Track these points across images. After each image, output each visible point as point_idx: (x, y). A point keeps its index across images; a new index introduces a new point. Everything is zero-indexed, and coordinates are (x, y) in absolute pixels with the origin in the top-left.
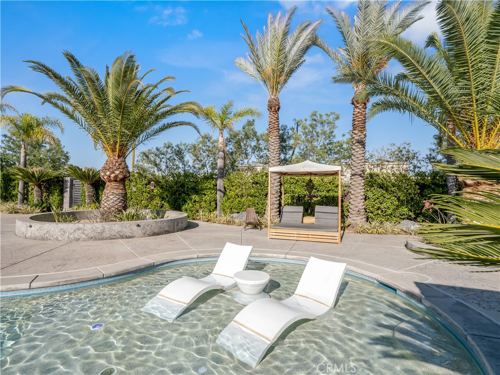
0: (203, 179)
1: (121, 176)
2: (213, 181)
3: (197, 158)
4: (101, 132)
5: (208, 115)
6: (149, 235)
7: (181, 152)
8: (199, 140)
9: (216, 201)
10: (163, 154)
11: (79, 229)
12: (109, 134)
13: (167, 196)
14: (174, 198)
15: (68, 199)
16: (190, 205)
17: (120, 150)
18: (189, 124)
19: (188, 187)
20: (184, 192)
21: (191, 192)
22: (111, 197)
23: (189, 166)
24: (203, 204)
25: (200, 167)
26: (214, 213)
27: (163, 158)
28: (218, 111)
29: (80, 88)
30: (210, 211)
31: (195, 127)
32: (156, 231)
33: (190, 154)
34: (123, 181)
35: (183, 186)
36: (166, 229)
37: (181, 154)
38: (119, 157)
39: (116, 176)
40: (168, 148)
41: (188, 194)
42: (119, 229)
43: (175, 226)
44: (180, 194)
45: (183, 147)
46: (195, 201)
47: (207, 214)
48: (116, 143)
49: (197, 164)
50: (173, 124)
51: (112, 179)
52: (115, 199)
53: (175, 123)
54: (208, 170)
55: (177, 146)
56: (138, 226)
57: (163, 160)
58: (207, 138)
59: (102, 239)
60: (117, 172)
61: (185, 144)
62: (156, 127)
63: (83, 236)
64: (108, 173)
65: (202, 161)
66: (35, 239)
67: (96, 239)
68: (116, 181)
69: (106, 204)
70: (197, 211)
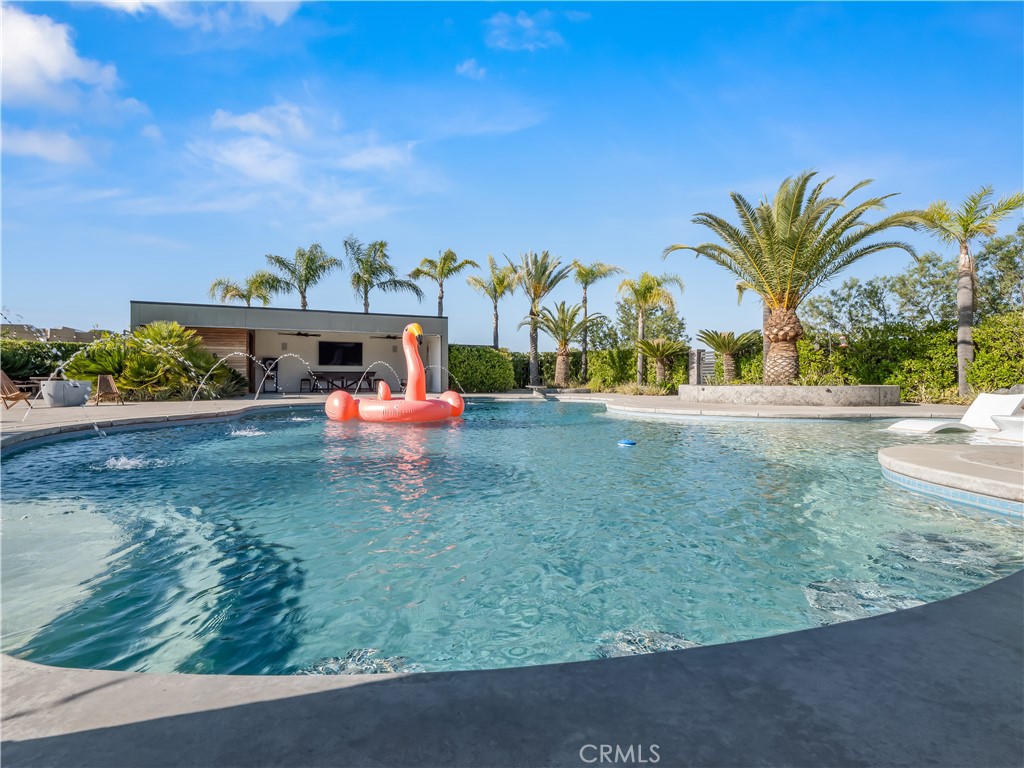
0: (925, 332)
1: (792, 334)
2: (947, 332)
3: (909, 299)
4: (766, 279)
5: (933, 221)
6: (844, 405)
7: (876, 293)
8: (912, 268)
9: (956, 368)
10: (843, 299)
11: (757, 392)
12: (775, 281)
13: (854, 365)
14: (868, 368)
15: (696, 377)
16: (900, 377)
17: (789, 299)
18: (896, 245)
19: (894, 349)
20: (886, 357)
21: (900, 355)
22: (780, 361)
23: (892, 315)
24: (927, 374)
25: (915, 314)
26: (952, 389)
27: (843, 305)
28: (955, 208)
29: (743, 231)
30: (944, 387)
31: (908, 248)
32: (853, 400)
33: (895, 294)
34: (794, 340)
35: (884, 346)
36: (868, 399)
37: (876, 296)
38: (788, 308)
39: (786, 334)
40: (851, 288)
41: (895, 360)
42: (804, 394)
43: (882, 398)
44: (878, 361)
45: (880, 284)
46: (910, 371)
47: (935, 391)
48: (784, 291)
49: (909, 310)
50: (866, 249)
51: (780, 337)
52: (785, 364)
53: (870, 247)
54: (934, 317)
55: (870, 284)
56: (828, 391)
57: (844, 309)
58: (930, 262)
59: (783, 404)
60: (787, 328)
61: (885, 278)
62: (838, 260)
63: (762, 400)
64: (775, 331)
65: (919, 303)
66: (709, 402)
67: (776, 404)
68: (785, 340)
69: (772, 371)
70: (915, 388)
